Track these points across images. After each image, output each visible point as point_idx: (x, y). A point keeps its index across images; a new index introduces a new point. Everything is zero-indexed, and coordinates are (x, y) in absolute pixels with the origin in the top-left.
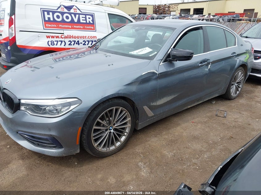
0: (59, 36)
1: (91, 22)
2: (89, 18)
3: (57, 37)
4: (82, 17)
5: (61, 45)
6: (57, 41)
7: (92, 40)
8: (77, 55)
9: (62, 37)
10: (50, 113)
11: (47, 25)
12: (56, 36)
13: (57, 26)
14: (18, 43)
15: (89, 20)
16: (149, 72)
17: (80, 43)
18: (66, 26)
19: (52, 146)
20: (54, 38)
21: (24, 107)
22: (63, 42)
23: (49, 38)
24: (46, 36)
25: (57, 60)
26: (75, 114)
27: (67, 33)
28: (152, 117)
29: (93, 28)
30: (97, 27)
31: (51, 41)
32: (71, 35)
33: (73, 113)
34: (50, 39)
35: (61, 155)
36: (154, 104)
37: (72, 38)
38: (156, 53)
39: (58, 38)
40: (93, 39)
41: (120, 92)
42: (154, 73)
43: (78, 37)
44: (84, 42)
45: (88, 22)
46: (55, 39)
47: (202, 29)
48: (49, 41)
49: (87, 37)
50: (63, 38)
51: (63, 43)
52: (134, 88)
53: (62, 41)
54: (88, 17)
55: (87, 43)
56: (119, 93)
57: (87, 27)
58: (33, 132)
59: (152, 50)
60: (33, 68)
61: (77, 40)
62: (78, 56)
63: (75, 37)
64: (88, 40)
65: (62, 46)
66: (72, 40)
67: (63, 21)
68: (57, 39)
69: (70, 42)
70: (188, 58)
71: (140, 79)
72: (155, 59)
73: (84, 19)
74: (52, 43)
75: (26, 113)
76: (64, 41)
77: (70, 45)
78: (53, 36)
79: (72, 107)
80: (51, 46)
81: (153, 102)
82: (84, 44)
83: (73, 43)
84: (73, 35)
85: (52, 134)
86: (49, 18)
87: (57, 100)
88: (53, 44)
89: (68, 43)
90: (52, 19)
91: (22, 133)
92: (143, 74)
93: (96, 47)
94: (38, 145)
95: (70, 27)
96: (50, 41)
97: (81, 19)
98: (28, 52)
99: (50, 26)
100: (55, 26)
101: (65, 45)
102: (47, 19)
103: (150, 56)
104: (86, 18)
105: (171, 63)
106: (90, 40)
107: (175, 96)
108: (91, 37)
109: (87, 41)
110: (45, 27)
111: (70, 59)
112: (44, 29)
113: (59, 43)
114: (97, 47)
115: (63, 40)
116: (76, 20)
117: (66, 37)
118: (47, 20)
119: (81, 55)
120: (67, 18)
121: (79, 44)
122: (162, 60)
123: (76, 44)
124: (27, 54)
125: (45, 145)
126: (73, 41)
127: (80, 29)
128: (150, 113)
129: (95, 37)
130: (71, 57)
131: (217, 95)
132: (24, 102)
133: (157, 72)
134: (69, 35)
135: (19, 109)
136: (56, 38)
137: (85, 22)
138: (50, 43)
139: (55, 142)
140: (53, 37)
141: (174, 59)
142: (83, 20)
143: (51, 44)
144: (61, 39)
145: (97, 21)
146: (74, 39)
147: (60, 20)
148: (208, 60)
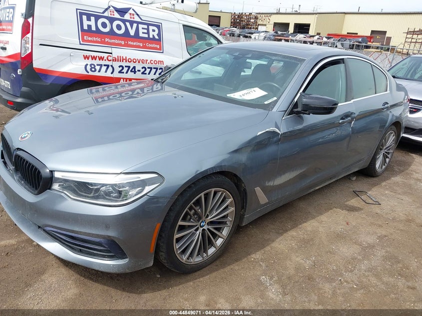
0: (104, 57)
1: (157, 37)
2: (154, 31)
3: (101, 58)
4: (143, 28)
5: (106, 72)
6: (101, 65)
7: (156, 66)
8: (130, 93)
9: (110, 58)
10: (107, 197)
11: (85, 37)
12: (99, 57)
13: (101, 40)
14: (37, 64)
15: (154, 34)
16: (267, 130)
17: (136, 70)
18: (116, 41)
19: (106, 255)
20: (95, 60)
21: (59, 186)
22: (110, 67)
23: (88, 59)
24: (84, 55)
25: (100, 100)
26: (153, 200)
27: (117, 52)
28: (266, 204)
29: (158, 47)
30: (166, 46)
31: (91, 65)
32: (123, 57)
33: (150, 199)
34: (90, 62)
35: (121, 271)
36: (271, 184)
37: (124, 61)
38: (275, 98)
39: (103, 60)
40: (159, 66)
41: (223, 164)
42: (274, 133)
43: (135, 61)
44: (144, 69)
45: (151, 36)
46: (97, 62)
47: (344, 63)
48: (87, 65)
49: (149, 61)
50: (111, 60)
51: (110, 69)
52: (243, 158)
53: (108, 66)
54: (151, 28)
55: (148, 70)
56: (221, 166)
57: (150, 45)
58: (75, 230)
59: (267, 93)
60: (60, 111)
61: (132, 65)
62: (132, 94)
63: (130, 60)
64: (150, 66)
65: (109, 74)
66: (124, 64)
67: (112, 33)
68: (101, 62)
69: (121, 68)
70: (329, 110)
71: (254, 142)
72: (275, 110)
73: (146, 31)
74: (93, 68)
75: (63, 194)
76: (112, 66)
77: (120, 72)
78: (94, 56)
79: (147, 189)
80: (91, 73)
81: (269, 181)
82: (143, 73)
83: (125, 69)
84: (126, 57)
85: (110, 235)
86: (90, 26)
87: (123, 175)
88: (93, 70)
89: (117, 69)
90: (94, 28)
91: (53, 229)
92: (259, 134)
93: (162, 79)
94: (81, 252)
95: (123, 43)
96: (89, 64)
97: (141, 31)
98: (53, 81)
99: (90, 39)
100: (99, 40)
101: (112, 73)
102: (85, 27)
103: (266, 103)
104: (148, 29)
105: (300, 116)
106: (152, 66)
107: (302, 171)
108: (156, 62)
109: (148, 68)
110: (83, 40)
111: (120, 98)
112: (80, 44)
113: (104, 68)
114: (164, 80)
115: (110, 63)
116: (132, 32)
117: (116, 59)
118: (87, 28)
119: (138, 93)
120: (119, 27)
121: (135, 72)
122: (286, 111)
123: (131, 71)
124: (51, 84)
125: (95, 252)
126: (126, 66)
127: (139, 47)
128: (263, 199)
129: (162, 62)
130: (121, 96)
131: (356, 170)
132: (60, 177)
133: (279, 132)
134: (120, 57)
135: (50, 188)
136: (100, 60)
137: (146, 36)
138: (89, 68)
139: (113, 249)
140: (94, 58)
141: (306, 111)
142: (143, 33)
143: (91, 70)
144: (107, 63)
145: (165, 35)
146: (128, 64)
147: (107, 30)
148: (352, 113)
